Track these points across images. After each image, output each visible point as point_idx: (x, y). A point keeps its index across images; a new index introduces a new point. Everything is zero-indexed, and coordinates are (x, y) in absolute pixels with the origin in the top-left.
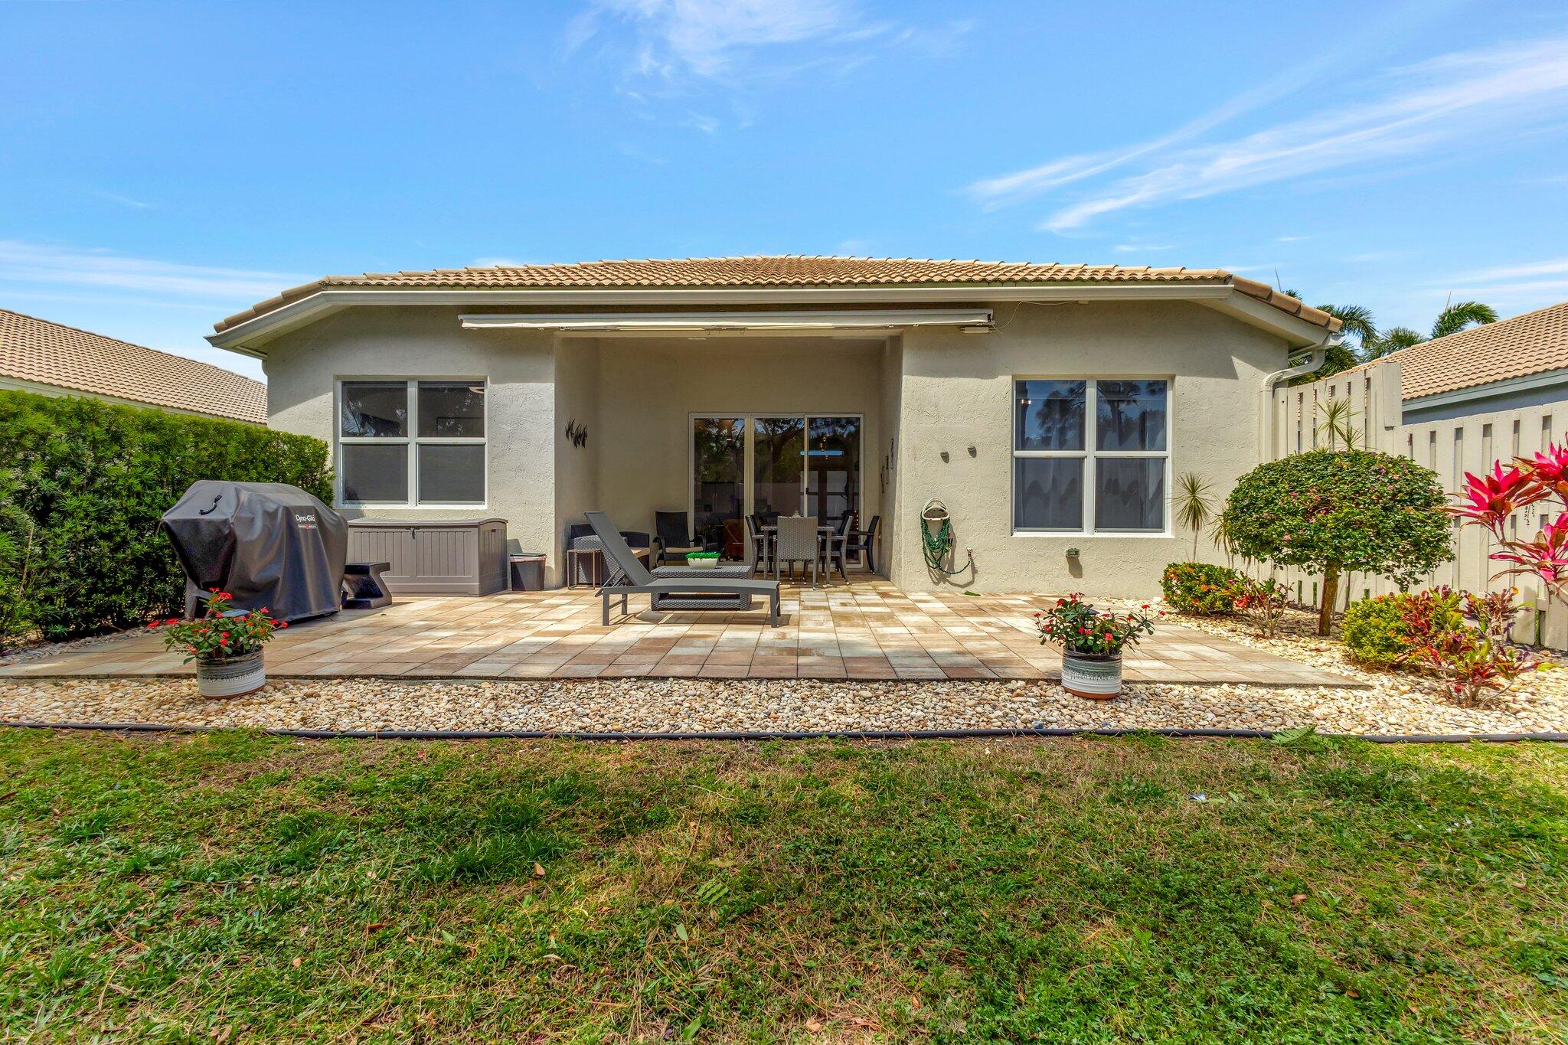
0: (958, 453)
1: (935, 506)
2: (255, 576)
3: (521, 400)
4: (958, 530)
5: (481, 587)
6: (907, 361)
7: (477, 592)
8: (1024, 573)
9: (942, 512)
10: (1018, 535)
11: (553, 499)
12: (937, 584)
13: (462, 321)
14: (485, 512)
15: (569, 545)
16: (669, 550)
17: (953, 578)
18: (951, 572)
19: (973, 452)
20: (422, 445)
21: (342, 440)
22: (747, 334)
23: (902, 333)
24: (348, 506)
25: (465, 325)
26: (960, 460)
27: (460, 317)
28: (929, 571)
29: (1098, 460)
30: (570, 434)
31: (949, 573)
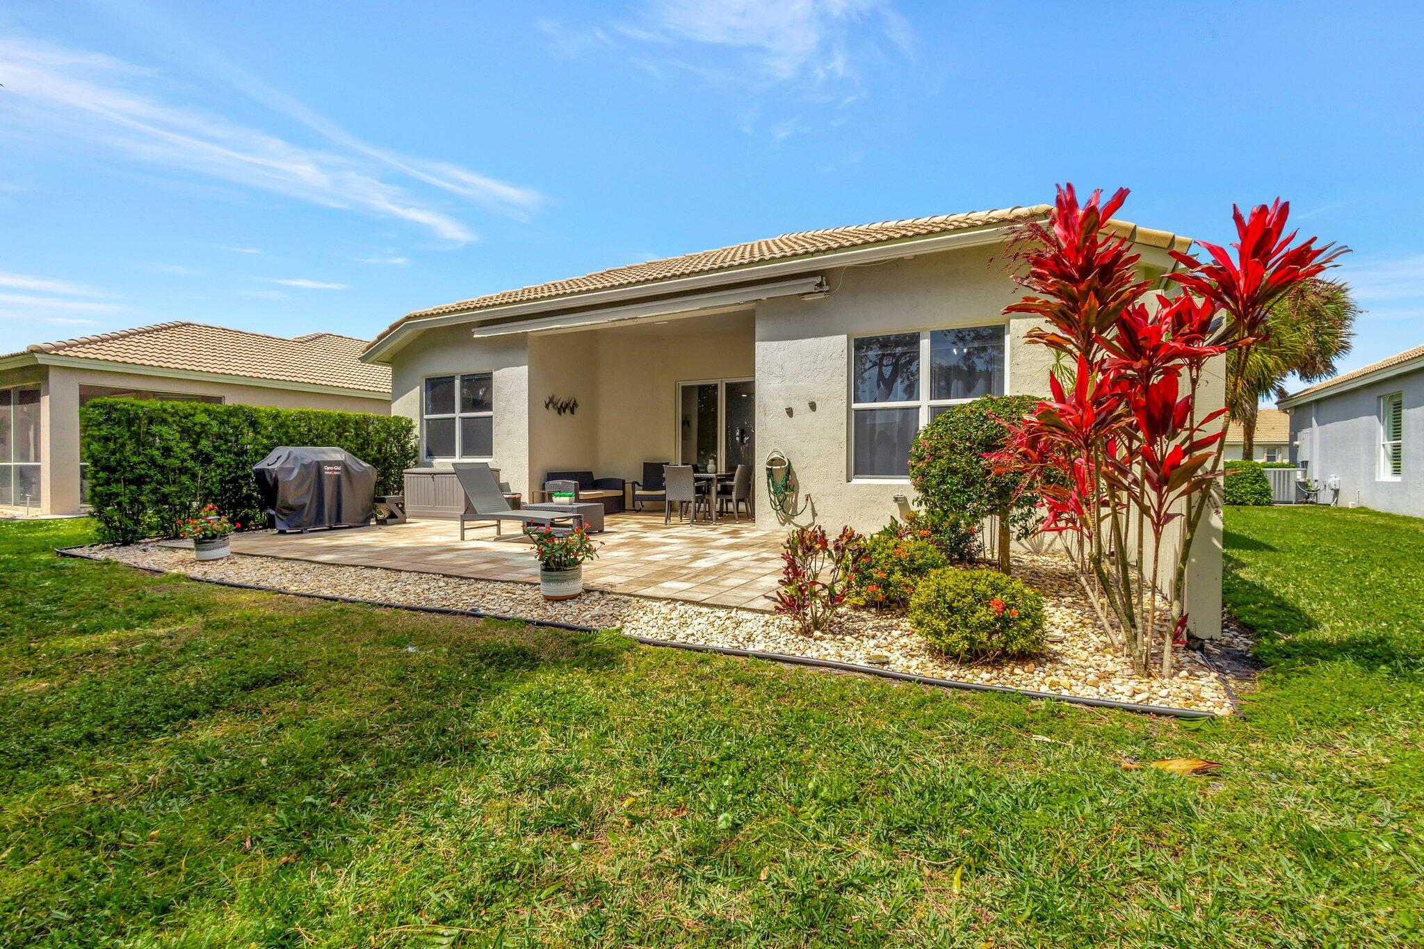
0: (801, 407)
1: (775, 455)
2: (291, 501)
3: (510, 384)
4: (801, 477)
6: (759, 330)
8: (858, 517)
9: (786, 461)
10: (855, 481)
11: (527, 454)
12: (783, 525)
13: (473, 333)
17: (796, 520)
18: (795, 514)
19: (813, 406)
20: (463, 418)
21: (426, 417)
22: (639, 321)
23: (755, 306)
24: (428, 460)
25: (475, 336)
26: (803, 416)
27: (472, 331)
28: (776, 512)
29: (932, 408)
30: (551, 406)
31: (793, 516)
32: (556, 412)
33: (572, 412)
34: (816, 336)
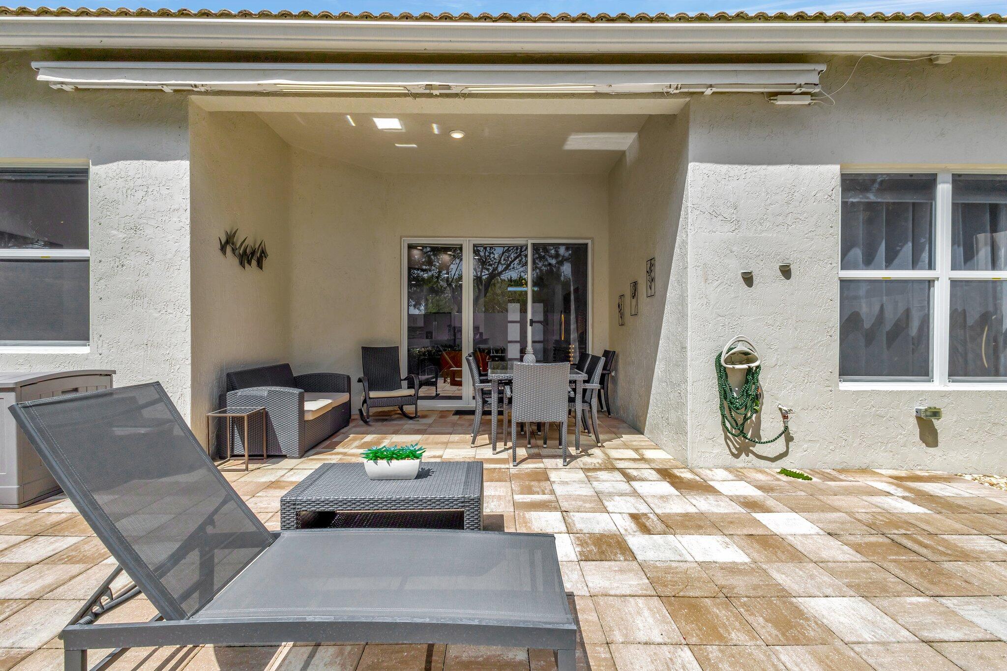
0: (765, 273)
1: (740, 347)
3: (140, 194)
4: (769, 382)
5: (21, 491)
6: (695, 141)
7: (15, 499)
8: (857, 441)
9: (746, 357)
10: (845, 386)
11: (189, 339)
12: (737, 456)
13: (36, 71)
14: (86, 358)
15: (221, 403)
16: (373, 394)
17: (758, 449)
18: (757, 440)
19: (786, 272)
23: (687, 105)
25: (41, 77)
26: (769, 282)
27: (34, 65)
28: (726, 438)
29: (954, 283)
30: (229, 249)
31: (753, 442)
32: (236, 261)
33: (260, 265)
34: (792, 162)
